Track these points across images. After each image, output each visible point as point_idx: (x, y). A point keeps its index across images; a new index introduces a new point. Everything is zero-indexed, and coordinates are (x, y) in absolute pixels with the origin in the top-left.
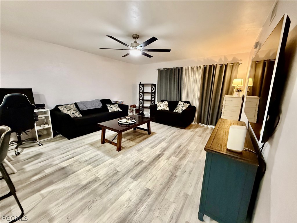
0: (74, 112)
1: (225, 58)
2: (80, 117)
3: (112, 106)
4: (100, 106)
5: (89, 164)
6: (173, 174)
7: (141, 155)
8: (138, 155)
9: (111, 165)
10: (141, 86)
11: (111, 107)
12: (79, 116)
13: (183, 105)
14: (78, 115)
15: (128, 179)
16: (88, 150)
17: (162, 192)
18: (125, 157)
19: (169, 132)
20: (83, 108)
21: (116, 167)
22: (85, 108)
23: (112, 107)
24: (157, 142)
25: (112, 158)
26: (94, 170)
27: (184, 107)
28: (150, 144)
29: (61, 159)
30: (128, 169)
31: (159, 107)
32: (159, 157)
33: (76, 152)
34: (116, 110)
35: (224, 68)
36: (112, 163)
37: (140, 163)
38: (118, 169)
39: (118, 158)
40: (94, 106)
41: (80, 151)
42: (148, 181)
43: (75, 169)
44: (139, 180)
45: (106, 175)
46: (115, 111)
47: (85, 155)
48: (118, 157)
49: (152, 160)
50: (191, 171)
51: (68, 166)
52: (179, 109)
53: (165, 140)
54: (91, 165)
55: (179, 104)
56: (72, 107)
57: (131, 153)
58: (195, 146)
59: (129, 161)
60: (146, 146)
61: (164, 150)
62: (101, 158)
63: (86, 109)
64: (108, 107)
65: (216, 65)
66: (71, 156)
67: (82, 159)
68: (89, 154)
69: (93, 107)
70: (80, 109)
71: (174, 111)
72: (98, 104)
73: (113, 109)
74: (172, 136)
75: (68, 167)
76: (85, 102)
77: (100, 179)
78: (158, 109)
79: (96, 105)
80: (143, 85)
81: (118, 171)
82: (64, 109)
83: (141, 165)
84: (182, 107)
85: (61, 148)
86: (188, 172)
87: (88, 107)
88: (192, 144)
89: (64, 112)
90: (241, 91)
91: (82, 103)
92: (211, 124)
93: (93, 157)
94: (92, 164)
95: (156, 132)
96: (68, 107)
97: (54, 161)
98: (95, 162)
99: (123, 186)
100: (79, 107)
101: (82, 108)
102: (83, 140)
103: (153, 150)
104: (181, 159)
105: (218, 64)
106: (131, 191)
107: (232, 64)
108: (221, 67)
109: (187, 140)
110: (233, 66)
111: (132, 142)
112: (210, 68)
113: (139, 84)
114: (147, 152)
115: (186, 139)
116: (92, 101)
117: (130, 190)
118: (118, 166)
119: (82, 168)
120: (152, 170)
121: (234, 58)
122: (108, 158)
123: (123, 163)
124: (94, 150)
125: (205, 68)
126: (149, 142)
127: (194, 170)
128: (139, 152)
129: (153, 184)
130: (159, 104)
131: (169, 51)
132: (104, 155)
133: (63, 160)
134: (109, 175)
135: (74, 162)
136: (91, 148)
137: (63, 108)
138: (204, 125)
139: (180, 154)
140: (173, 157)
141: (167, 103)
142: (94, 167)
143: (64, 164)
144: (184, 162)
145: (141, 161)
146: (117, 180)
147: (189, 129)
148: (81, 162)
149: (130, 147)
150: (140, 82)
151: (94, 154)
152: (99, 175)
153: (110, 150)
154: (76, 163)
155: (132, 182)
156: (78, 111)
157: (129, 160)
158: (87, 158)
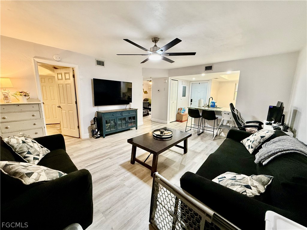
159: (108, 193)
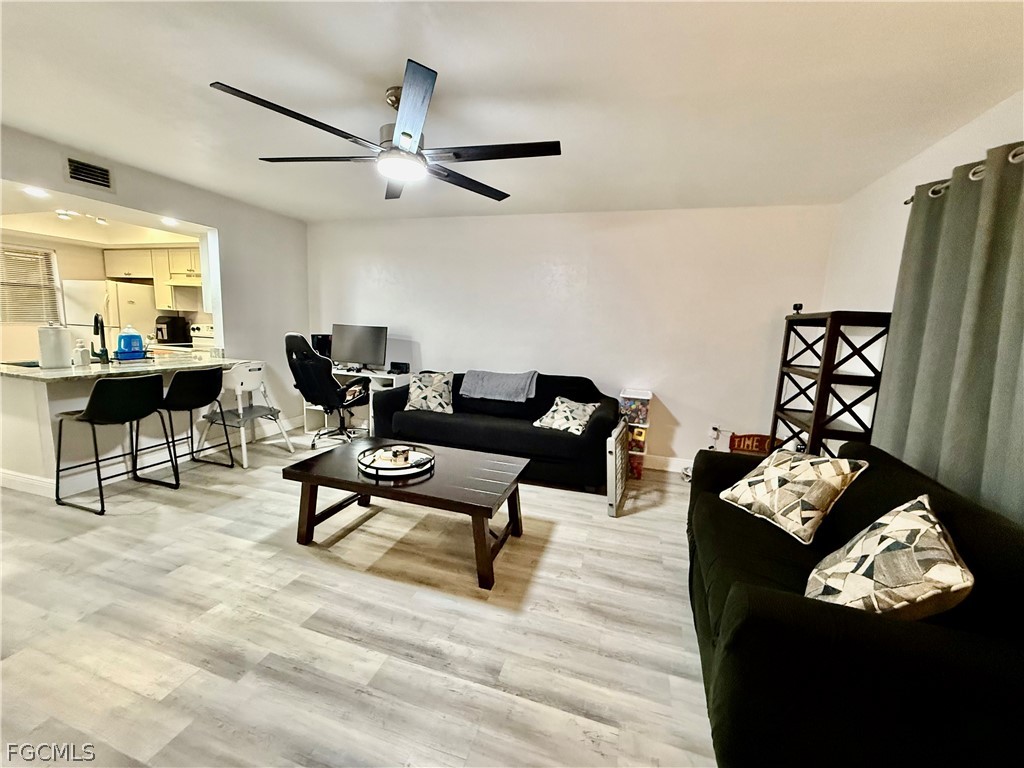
4: (527, 396)
20: (471, 391)
40: (501, 390)
63: (476, 396)
69: (496, 394)
70: (461, 392)
76: (491, 374)
79: (509, 390)
87: (483, 390)
91: (477, 375)
100: (463, 385)
101: (467, 389)
113: (787, 317)
116: (514, 375)
150: (798, 306)
159: (627, 577)
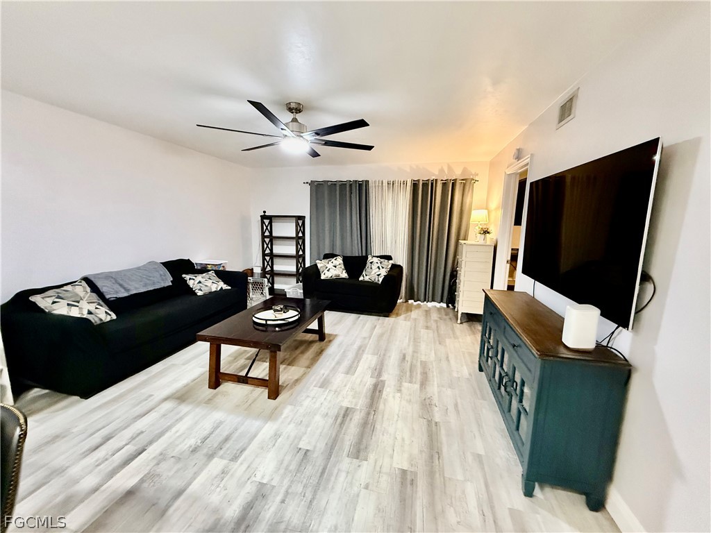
0: (92, 307)
1: (450, 168)
2: (112, 321)
3: (199, 278)
4: (167, 280)
5: (210, 457)
6: (429, 422)
7: (337, 396)
8: (329, 398)
9: (279, 441)
10: (267, 222)
11: (200, 282)
12: (109, 319)
13: (379, 265)
14: (103, 315)
15: (346, 463)
16: (178, 417)
17: (432, 466)
18: (302, 410)
19: (363, 327)
20: (117, 292)
21: (296, 442)
22: (123, 290)
23: (202, 280)
24: (351, 355)
25: (269, 422)
26: (239, 469)
27: (383, 268)
28: (339, 363)
29: (99, 467)
30: (329, 439)
31: (326, 271)
32: (380, 391)
33: (142, 432)
34: (214, 288)
35: (450, 186)
36: (277, 435)
37: (345, 416)
38: (303, 445)
39: (283, 417)
40: (148, 282)
41: (153, 425)
42: (391, 452)
43: (177, 483)
44: (372, 457)
45: (282, 471)
46: (214, 290)
47: (178, 434)
48: (282, 414)
49: (368, 400)
50: (456, 405)
51: (142, 481)
52: (373, 273)
53: (366, 347)
54: (222, 457)
55: (371, 263)
56: (82, 294)
57: (308, 396)
58: (431, 351)
59: (318, 418)
60: (334, 370)
61: (378, 371)
62: (236, 429)
63: (126, 294)
64: (191, 283)
65: (436, 180)
66: (130, 449)
67: (177, 449)
68: (190, 429)
69: (146, 285)
70: (107, 297)
71: (361, 278)
72: (161, 275)
73: (205, 285)
74: (374, 338)
75: (145, 485)
76: (117, 273)
77: (274, 487)
78: (323, 277)
79: (155, 280)
80: (270, 218)
81: (308, 450)
82: (54, 303)
83: (351, 419)
84: (379, 267)
85: (75, 430)
86: (451, 408)
87: (129, 287)
88: (423, 347)
89: (56, 312)
90: (488, 233)
91: (108, 276)
92: (433, 300)
93: (212, 433)
94: (221, 452)
95: (335, 333)
96: (68, 295)
97: (76, 482)
98: (227, 445)
99: (345, 485)
100: (103, 290)
101: (112, 292)
102: (143, 391)
103: (356, 378)
104: (424, 384)
105: (439, 178)
106: (370, 487)
107: (463, 180)
108: (445, 185)
109: (409, 341)
110: (464, 184)
111: (293, 369)
112: (425, 185)
113: (261, 216)
114: (345, 386)
115: (406, 337)
116: (139, 268)
117: (367, 487)
118: (299, 438)
119: (196, 475)
120: (384, 426)
121: (465, 170)
122: (257, 423)
123: (307, 426)
124: (199, 411)
125: (415, 185)
126: (333, 359)
127: (459, 401)
128: (326, 388)
129: (406, 456)
130: (322, 265)
131: (369, 148)
132: (240, 419)
133: (110, 468)
134: (288, 466)
135: (158, 464)
136: (184, 408)
137: (50, 300)
138: (419, 302)
139: (415, 373)
140: (406, 385)
141: (339, 260)
142: (235, 458)
143: (125, 480)
144: (433, 389)
145: (346, 411)
146: (319, 474)
147: (398, 315)
148: (180, 459)
149: (297, 381)
150: (265, 212)
151: (207, 425)
152: (263, 477)
153: (250, 402)
154: (164, 466)
155: (359, 466)
156: (102, 303)
157: (315, 415)
158: (192, 442)
